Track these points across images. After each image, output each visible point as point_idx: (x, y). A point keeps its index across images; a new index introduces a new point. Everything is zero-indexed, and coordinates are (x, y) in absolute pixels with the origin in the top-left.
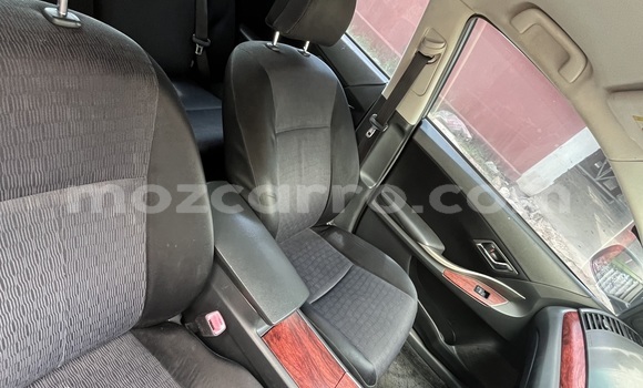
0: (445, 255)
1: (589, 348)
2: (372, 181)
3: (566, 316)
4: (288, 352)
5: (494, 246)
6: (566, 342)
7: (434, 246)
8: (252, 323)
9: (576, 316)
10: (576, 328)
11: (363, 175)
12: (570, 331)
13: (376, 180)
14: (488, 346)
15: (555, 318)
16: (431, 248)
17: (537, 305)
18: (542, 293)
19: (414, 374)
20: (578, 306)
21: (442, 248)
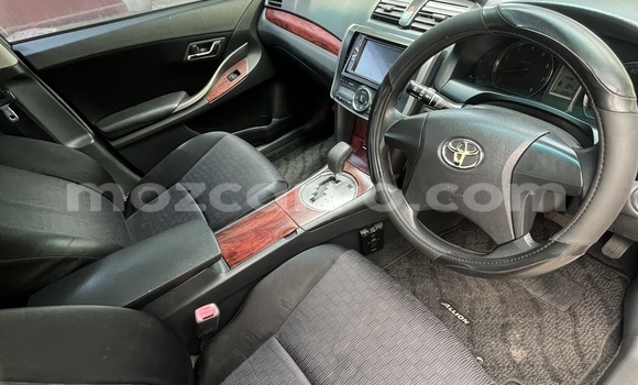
0: (191, 94)
1: (294, 12)
2: (84, 137)
3: (268, 18)
4: (248, 246)
5: (194, 45)
6: (286, 27)
7: (180, 99)
8: (215, 276)
9: (270, 11)
10: (278, 15)
11: (72, 145)
12: (280, 20)
13: (84, 132)
14: (277, 91)
15: (268, 27)
16: (180, 104)
17: (254, 35)
18: (247, 27)
19: (287, 160)
20: (262, 6)
21: (183, 94)
